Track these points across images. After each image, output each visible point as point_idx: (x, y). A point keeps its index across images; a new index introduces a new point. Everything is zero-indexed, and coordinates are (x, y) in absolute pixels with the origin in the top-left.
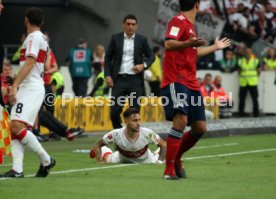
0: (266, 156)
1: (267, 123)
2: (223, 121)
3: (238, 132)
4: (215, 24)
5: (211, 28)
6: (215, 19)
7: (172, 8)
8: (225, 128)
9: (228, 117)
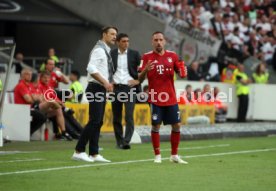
0: (253, 156)
1: (255, 127)
2: (218, 125)
3: (231, 135)
4: (212, 43)
5: (209, 46)
6: (213, 38)
7: (177, 29)
8: (219, 131)
9: (222, 122)
